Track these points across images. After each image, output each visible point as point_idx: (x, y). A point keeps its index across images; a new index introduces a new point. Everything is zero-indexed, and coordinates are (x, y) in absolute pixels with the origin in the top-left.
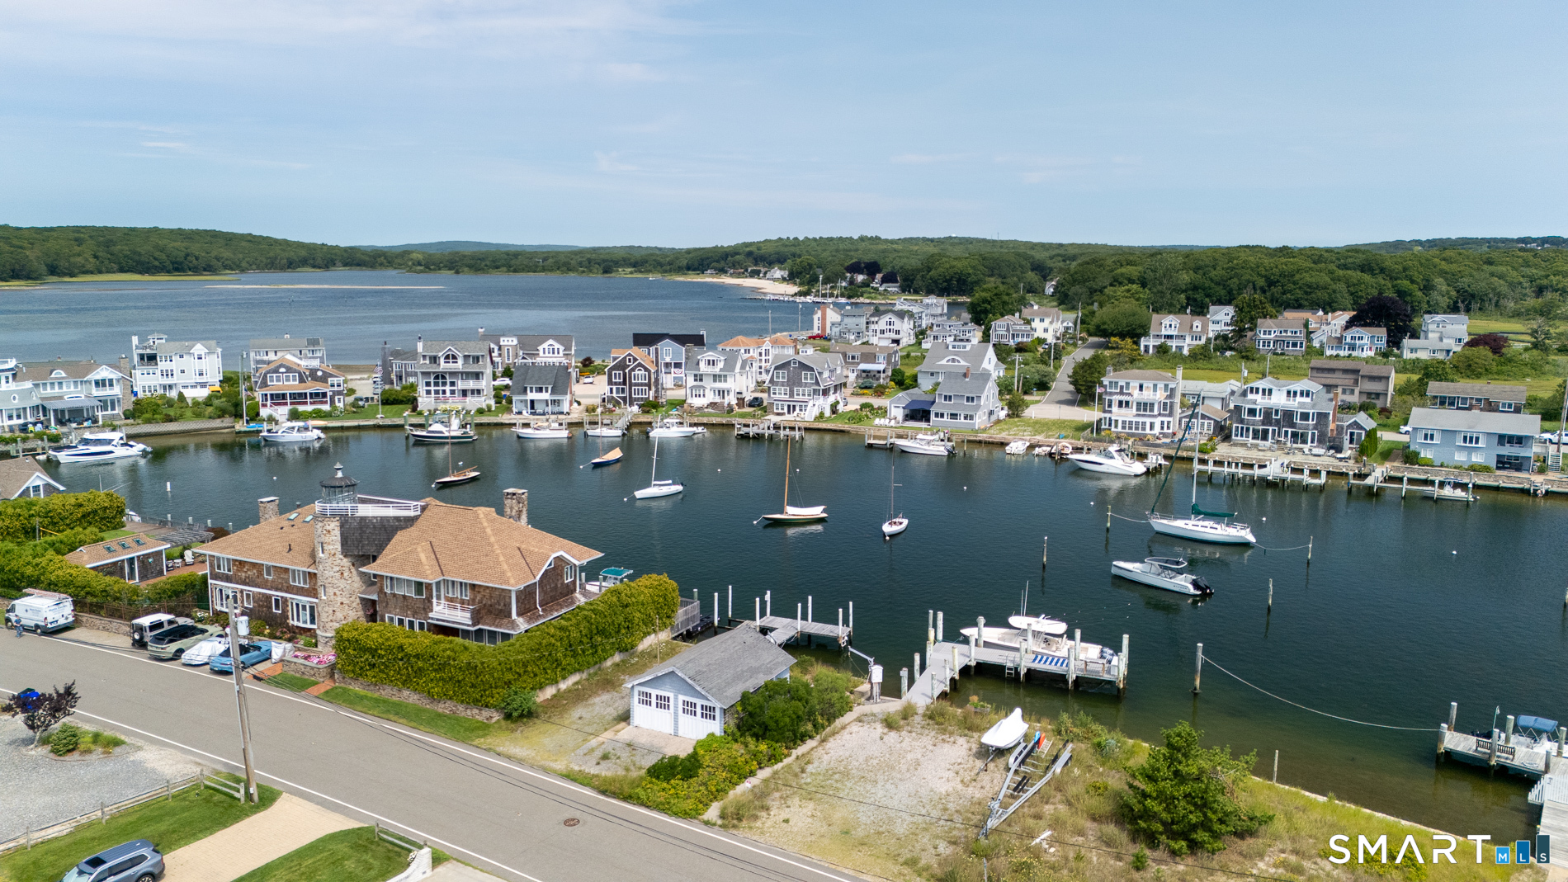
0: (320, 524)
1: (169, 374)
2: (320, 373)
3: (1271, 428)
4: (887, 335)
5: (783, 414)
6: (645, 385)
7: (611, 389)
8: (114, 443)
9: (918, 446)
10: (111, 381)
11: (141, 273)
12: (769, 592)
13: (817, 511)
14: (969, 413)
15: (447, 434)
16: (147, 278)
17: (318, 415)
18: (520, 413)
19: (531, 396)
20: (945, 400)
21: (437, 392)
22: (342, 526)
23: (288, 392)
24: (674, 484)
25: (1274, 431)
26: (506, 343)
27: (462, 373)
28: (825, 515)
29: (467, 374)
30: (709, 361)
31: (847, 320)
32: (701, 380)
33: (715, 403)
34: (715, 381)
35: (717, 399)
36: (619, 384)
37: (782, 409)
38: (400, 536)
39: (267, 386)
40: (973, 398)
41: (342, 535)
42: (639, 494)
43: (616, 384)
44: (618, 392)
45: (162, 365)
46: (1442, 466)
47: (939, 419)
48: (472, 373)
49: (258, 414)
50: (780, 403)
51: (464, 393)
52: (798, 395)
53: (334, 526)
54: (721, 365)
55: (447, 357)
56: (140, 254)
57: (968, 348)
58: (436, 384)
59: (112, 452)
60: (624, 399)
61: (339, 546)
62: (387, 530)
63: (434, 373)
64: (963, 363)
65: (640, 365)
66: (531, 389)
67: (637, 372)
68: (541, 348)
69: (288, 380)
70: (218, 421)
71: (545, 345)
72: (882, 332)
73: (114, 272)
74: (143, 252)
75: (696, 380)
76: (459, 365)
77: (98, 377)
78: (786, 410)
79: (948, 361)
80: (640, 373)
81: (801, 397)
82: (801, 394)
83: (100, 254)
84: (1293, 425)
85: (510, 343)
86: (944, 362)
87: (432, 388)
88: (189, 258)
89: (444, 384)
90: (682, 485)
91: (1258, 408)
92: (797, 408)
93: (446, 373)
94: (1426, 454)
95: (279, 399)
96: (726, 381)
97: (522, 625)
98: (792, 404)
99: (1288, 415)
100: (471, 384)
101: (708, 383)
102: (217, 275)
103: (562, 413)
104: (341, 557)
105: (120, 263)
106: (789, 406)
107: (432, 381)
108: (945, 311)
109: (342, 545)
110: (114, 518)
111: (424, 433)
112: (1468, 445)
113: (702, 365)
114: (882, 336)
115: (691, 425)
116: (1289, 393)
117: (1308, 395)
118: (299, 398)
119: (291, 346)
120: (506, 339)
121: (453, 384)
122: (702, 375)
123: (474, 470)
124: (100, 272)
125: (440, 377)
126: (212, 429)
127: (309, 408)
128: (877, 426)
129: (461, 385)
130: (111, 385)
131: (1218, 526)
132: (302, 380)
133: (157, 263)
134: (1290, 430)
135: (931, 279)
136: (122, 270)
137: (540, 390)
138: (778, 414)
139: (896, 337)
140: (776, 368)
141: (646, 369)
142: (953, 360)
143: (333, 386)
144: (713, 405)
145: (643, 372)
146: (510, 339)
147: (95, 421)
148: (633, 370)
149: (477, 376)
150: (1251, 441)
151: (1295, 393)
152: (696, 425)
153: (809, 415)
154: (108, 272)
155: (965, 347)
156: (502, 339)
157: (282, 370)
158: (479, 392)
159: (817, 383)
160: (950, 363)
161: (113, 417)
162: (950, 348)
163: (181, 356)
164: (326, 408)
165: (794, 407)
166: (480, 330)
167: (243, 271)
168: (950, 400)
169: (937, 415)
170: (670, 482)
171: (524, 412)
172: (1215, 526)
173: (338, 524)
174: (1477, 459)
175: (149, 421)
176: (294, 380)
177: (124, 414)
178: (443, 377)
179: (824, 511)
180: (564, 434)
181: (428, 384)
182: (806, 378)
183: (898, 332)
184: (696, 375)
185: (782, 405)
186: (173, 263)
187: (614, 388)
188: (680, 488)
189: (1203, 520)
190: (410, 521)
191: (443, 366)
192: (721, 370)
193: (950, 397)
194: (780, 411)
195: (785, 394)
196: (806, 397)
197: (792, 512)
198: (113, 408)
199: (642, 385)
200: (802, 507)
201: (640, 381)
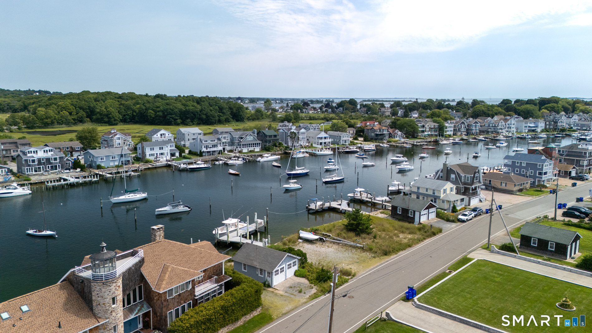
0: (114, 285)
3: (41, 166)
25: (43, 167)
46: (108, 168)
53: (120, 283)
84: (51, 163)
91: (35, 159)
94: (103, 165)
99: (48, 160)
112: (114, 159)
116: (44, 151)
117: (52, 151)
134: (50, 166)
150: (34, 173)
151: (47, 151)
174: (117, 163)
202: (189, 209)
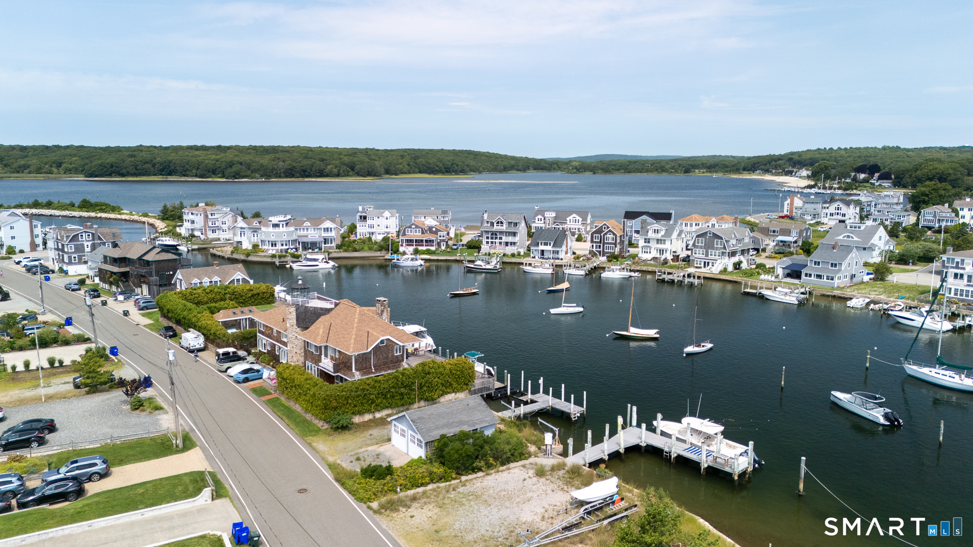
1: (372, 226)
2: (434, 229)
4: (835, 217)
5: (700, 267)
6: (613, 244)
7: (593, 246)
8: (320, 261)
9: (776, 296)
10: (331, 229)
11: (429, 173)
12: (542, 378)
13: (652, 333)
14: (830, 275)
15: (484, 267)
16: (432, 176)
17: (428, 252)
18: (534, 257)
19: (541, 247)
20: (815, 264)
21: (492, 243)
22: (297, 310)
23: (414, 239)
24: (577, 306)
26: (548, 216)
27: (506, 232)
28: (658, 336)
29: (509, 232)
30: (655, 230)
31: (807, 206)
32: (649, 242)
33: (657, 258)
34: (657, 243)
35: (658, 256)
36: (598, 242)
37: (700, 264)
38: (322, 319)
39: (405, 235)
40: (836, 265)
41: (297, 315)
42: (553, 311)
43: (595, 242)
44: (596, 248)
45: (369, 222)
47: (808, 278)
48: (511, 232)
49: (398, 251)
50: (699, 260)
51: (507, 244)
52: (711, 255)
53: (293, 309)
54: (663, 233)
55: (498, 223)
56: (430, 164)
57: (862, 228)
58: (492, 238)
59: (318, 265)
60: (600, 252)
61: (295, 321)
62: (319, 313)
63: (491, 231)
64: (855, 239)
65: (610, 231)
66: (541, 243)
67: (608, 236)
68: (568, 219)
69: (416, 232)
70: (379, 252)
71: (571, 217)
72: (832, 215)
73: (416, 173)
74: (432, 162)
75: (645, 242)
76: (504, 228)
77: (325, 227)
78: (702, 265)
79: (843, 237)
80: (610, 236)
81: (713, 256)
82: (713, 254)
83: (411, 163)
85: (550, 216)
86: (841, 237)
87: (490, 240)
88: (454, 166)
89: (496, 238)
90: (583, 307)
92: (710, 264)
93: (497, 232)
95: (409, 242)
96: (664, 243)
97: (358, 376)
98: (707, 261)
100: (510, 239)
101: (653, 244)
102: (466, 175)
103: (558, 259)
104: (296, 327)
105: (420, 168)
106: (705, 263)
107: (490, 236)
110: (269, 298)
111: (472, 266)
113: (650, 232)
114: (831, 217)
115: (631, 271)
118: (419, 242)
119: (432, 214)
120: (548, 213)
121: (501, 238)
122: (649, 239)
123: (476, 289)
124: (410, 173)
125: (494, 234)
126: (376, 257)
127: (424, 248)
128: (762, 280)
129: (505, 239)
130: (331, 231)
131: (957, 376)
132: (423, 233)
133: (437, 168)
135: (916, 177)
136: (420, 172)
137: (546, 244)
138: (697, 267)
139: (843, 218)
140: (698, 236)
141: (614, 234)
142: (848, 237)
143: (440, 237)
144: (654, 259)
145: (612, 236)
146: (550, 213)
147: (320, 249)
148: (606, 234)
149: (514, 234)
152: (635, 271)
153: (715, 269)
154: (413, 173)
155: (859, 228)
156: (546, 213)
157: (413, 226)
158: (514, 243)
159: (725, 248)
160: (846, 238)
161: (331, 248)
162: (848, 227)
163: (378, 218)
164: (433, 248)
165: (708, 263)
166: (536, 208)
167: (480, 172)
168: (819, 265)
169: (806, 275)
170: (575, 305)
171: (537, 257)
173: (295, 309)
175: (346, 251)
176: (419, 232)
177: (336, 247)
178: (496, 235)
179: (657, 333)
180: (550, 271)
181: (488, 238)
182: (717, 244)
183: (844, 215)
184: (645, 239)
185: (701, 261)
186: (445, 168)
187: (594, 245)
188: (581, 309)
189: (946, 370)
190: (328, 311)
191: (496, 228)
192: (662, 236)
193: (819, 263)
194: (699, 265)
195: (703, 254)
196: (717, 257)
197: (634, 331)
198: (331, 243)
199: (611, 243)
200: (643, 328)
201: (610, 241)
202: (882, 421)
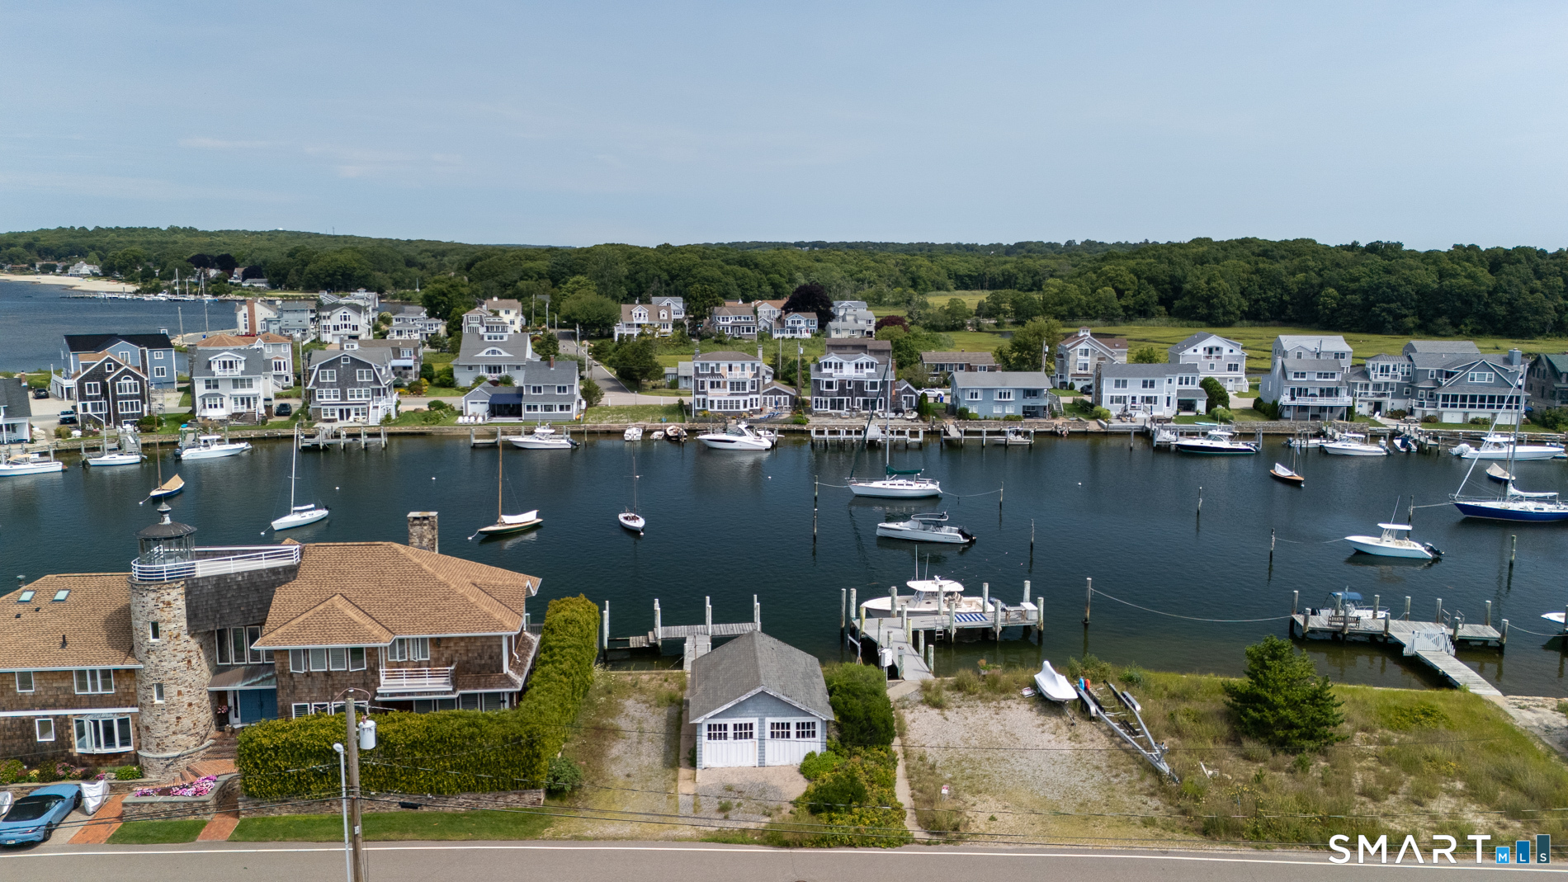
0: (153, 595)
3: (845, 398)
4: (342, 331)
5: (334, 421)
6: (136, 397)
7: (83, 406)
9: (537, 441)
13: (530, 517)
14: (565, 404)
20: (534, 391)
22: (188, 593)
24: (315, 508)
25: (848, 400)
28: (540, 520)
30: (225, 363)
31: (286, 316)
32: (216, 386)
33: (241, 414)
34: (235, 386)
35: (243, 409)
36: (97, 398)
37: (333, 414)
40: (565, 388)
41: (188, 606)
42: (277, 525)
43: (91, 398)
44: (93, 409)
46: (985, 419)
47: (532, 412)
50: (329, 408)
52: (353, 396)
53: (176, 596)
54: (242, 367)
57: (505, 339)
60: (106, 417)
61: (184, 623)
62: (261, 589)
64: (504, 354)
65: (127, 372)
67: (123, 381)
72: (336, 328)
75: (208, 387)
78: (337, 415)
79: (488, 353)
80: (128, 382)
81: (356, 399)
82: (356, 396)
84: (864, 394)
86: (483, 354)
90: (327, 508)
91: (834, 380)
92: (353, 413)
94: (973, 410)
96: (250, 386)
97: (517, 678)
98: (344, 408)
99: (859, 385)
101: (226, 390)
103: (23, 441)
104: (188, 637)
106: (341, 411)
108: (377, 305)
109: (189, 620)
112: (1003, 399)
113: (215, 368)
114: (336, 332)
115: (232, 441)
116: (857, 366)
117: (872, 367)
122: (217, 380)
128: (461, 425)
131: (913, 483)
134: (861, 399)
138: (329, 421)
140: (321, 367)
141: (136, 377)
142: (494, 352)
144: (235, 416)
145: (132, 381)
148: (117, 378)
150: (829, 411)
151: (862, 365)
152: (239, 440)
153: (375, 418)
159: (377, 381)
160: (490, 355)
165: (348, 411)
168: (540, 391)
169: (529, 408)
170: (312, 506)
172: (910, 483)
173: (182, 590)
174: (1009, 411)
179: (538, 517)
180: (56, 466)
182: (361, 377)
183: (355, 328)
184: (207, 381)
185: (332, 410)
187: (88, 403)
188: (324, 513)
189: (897, 478)
192: (242, 372)
193: (540, 388)
194: (330, 417)
195: (336, 397)
196: (364, 398)
197: (510, 521)
199: (131, 397)
201: (128, 393)
202: (962, 540)
